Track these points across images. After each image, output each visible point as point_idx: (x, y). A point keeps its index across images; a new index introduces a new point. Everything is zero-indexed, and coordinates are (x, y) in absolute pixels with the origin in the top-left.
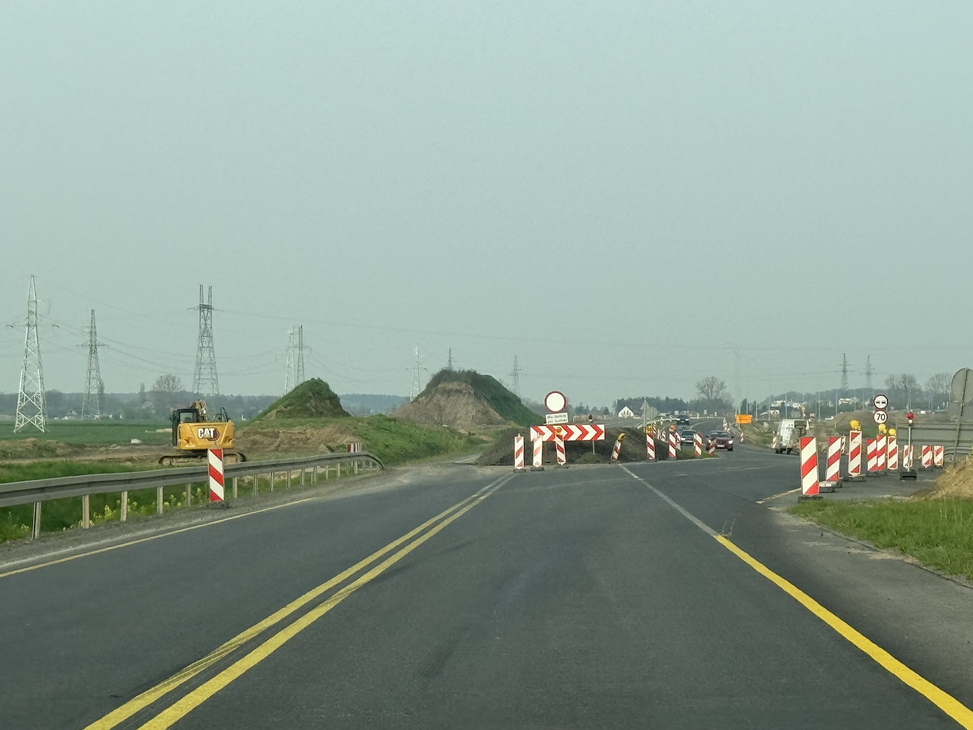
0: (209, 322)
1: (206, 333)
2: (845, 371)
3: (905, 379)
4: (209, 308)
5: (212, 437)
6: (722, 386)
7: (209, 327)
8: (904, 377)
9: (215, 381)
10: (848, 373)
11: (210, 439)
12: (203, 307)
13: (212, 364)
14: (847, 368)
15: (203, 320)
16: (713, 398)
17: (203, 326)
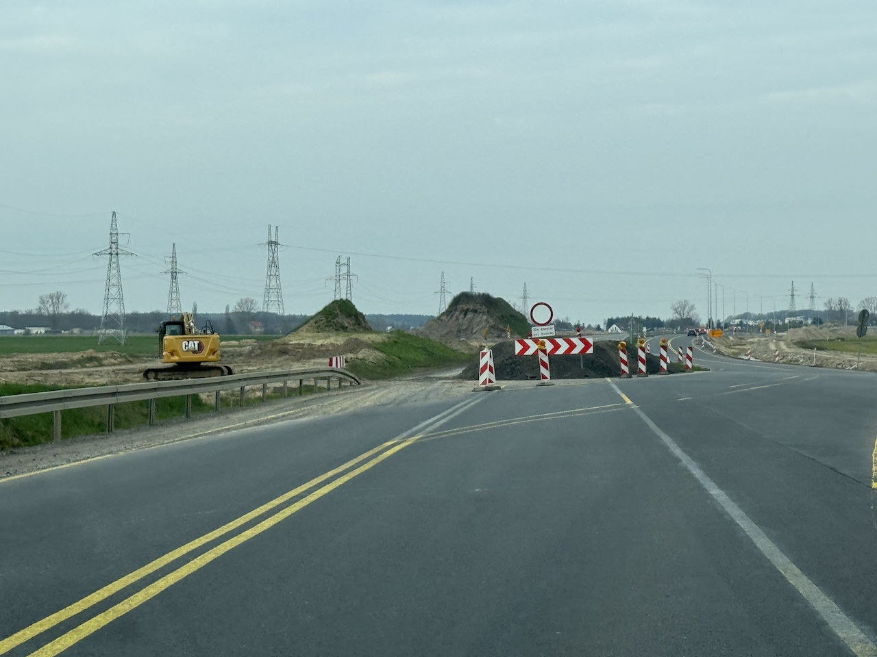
0: (275, 255)
1: (273, 263)
2: (793, 295)
3: (841, 302)
4: (276, 243)
5: (197, 348)
6: (692, 308)
7: (276, 259)
8: (840, 301)
9: (280, 303)
10: (795, 297)
11: (194, 352)
12: (270, 243)
13: (278, 289)
14: (795, 293)
15: (271, 254)
16: (685, 317)
17: (271, 259)
